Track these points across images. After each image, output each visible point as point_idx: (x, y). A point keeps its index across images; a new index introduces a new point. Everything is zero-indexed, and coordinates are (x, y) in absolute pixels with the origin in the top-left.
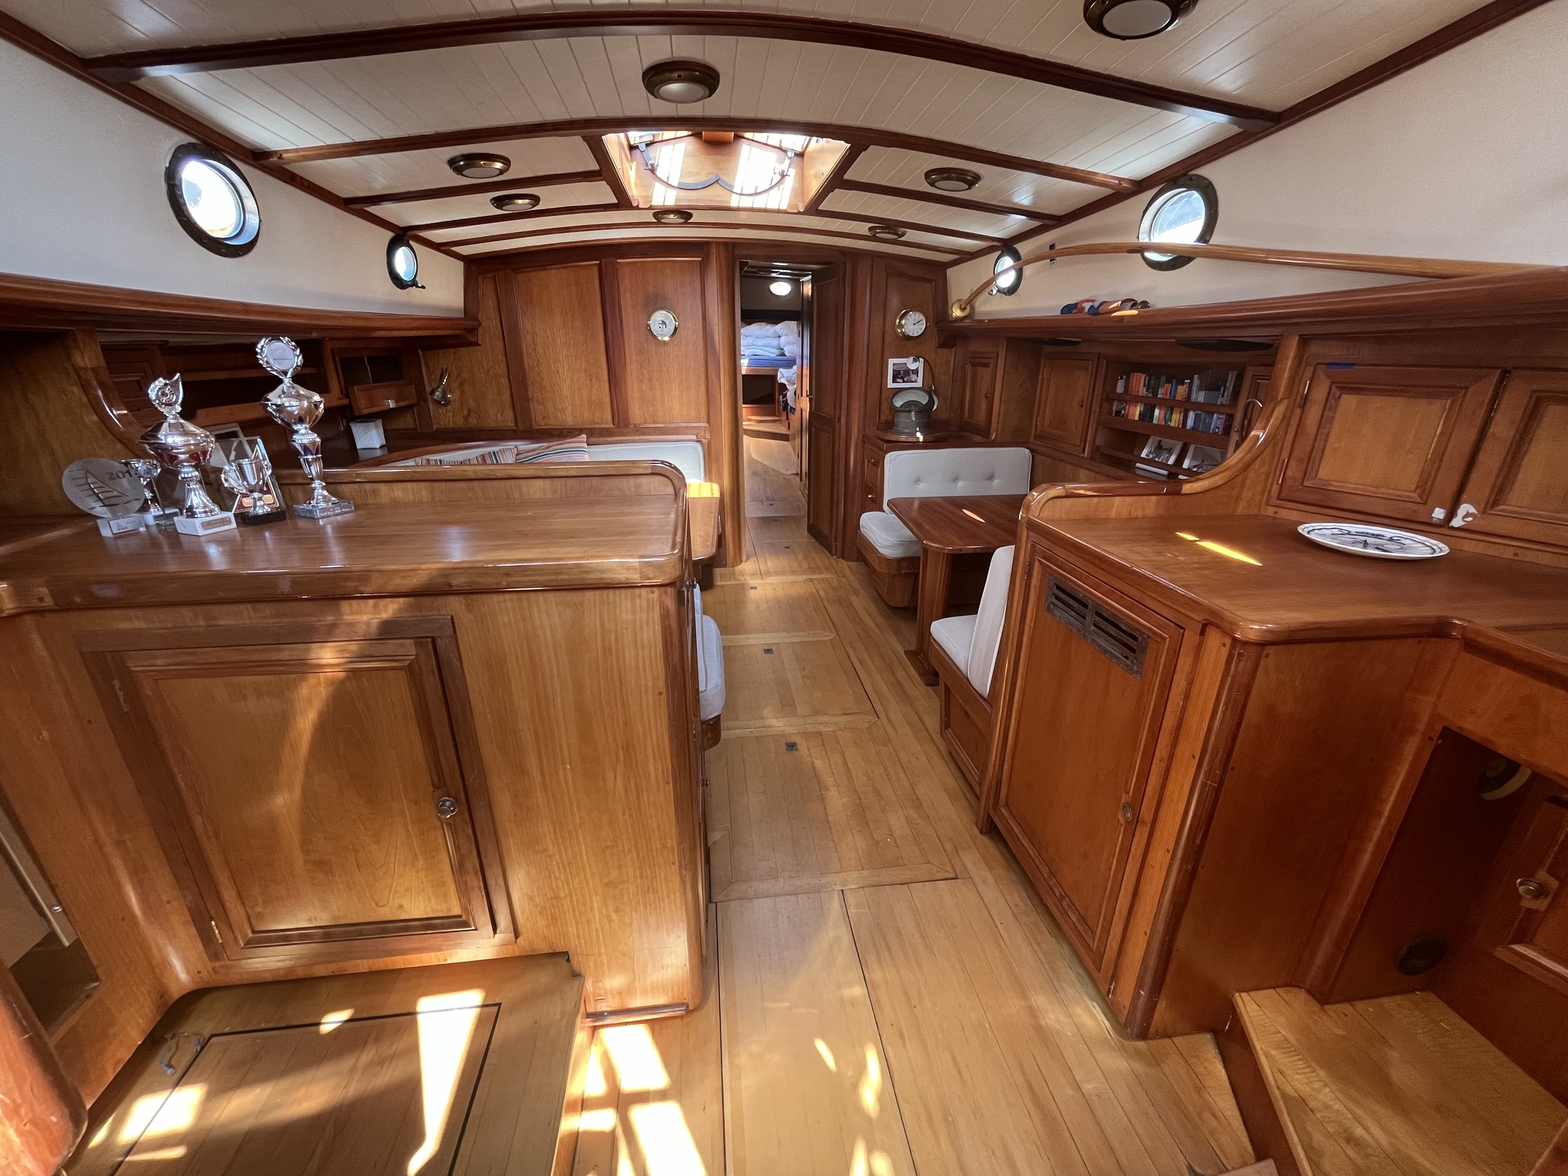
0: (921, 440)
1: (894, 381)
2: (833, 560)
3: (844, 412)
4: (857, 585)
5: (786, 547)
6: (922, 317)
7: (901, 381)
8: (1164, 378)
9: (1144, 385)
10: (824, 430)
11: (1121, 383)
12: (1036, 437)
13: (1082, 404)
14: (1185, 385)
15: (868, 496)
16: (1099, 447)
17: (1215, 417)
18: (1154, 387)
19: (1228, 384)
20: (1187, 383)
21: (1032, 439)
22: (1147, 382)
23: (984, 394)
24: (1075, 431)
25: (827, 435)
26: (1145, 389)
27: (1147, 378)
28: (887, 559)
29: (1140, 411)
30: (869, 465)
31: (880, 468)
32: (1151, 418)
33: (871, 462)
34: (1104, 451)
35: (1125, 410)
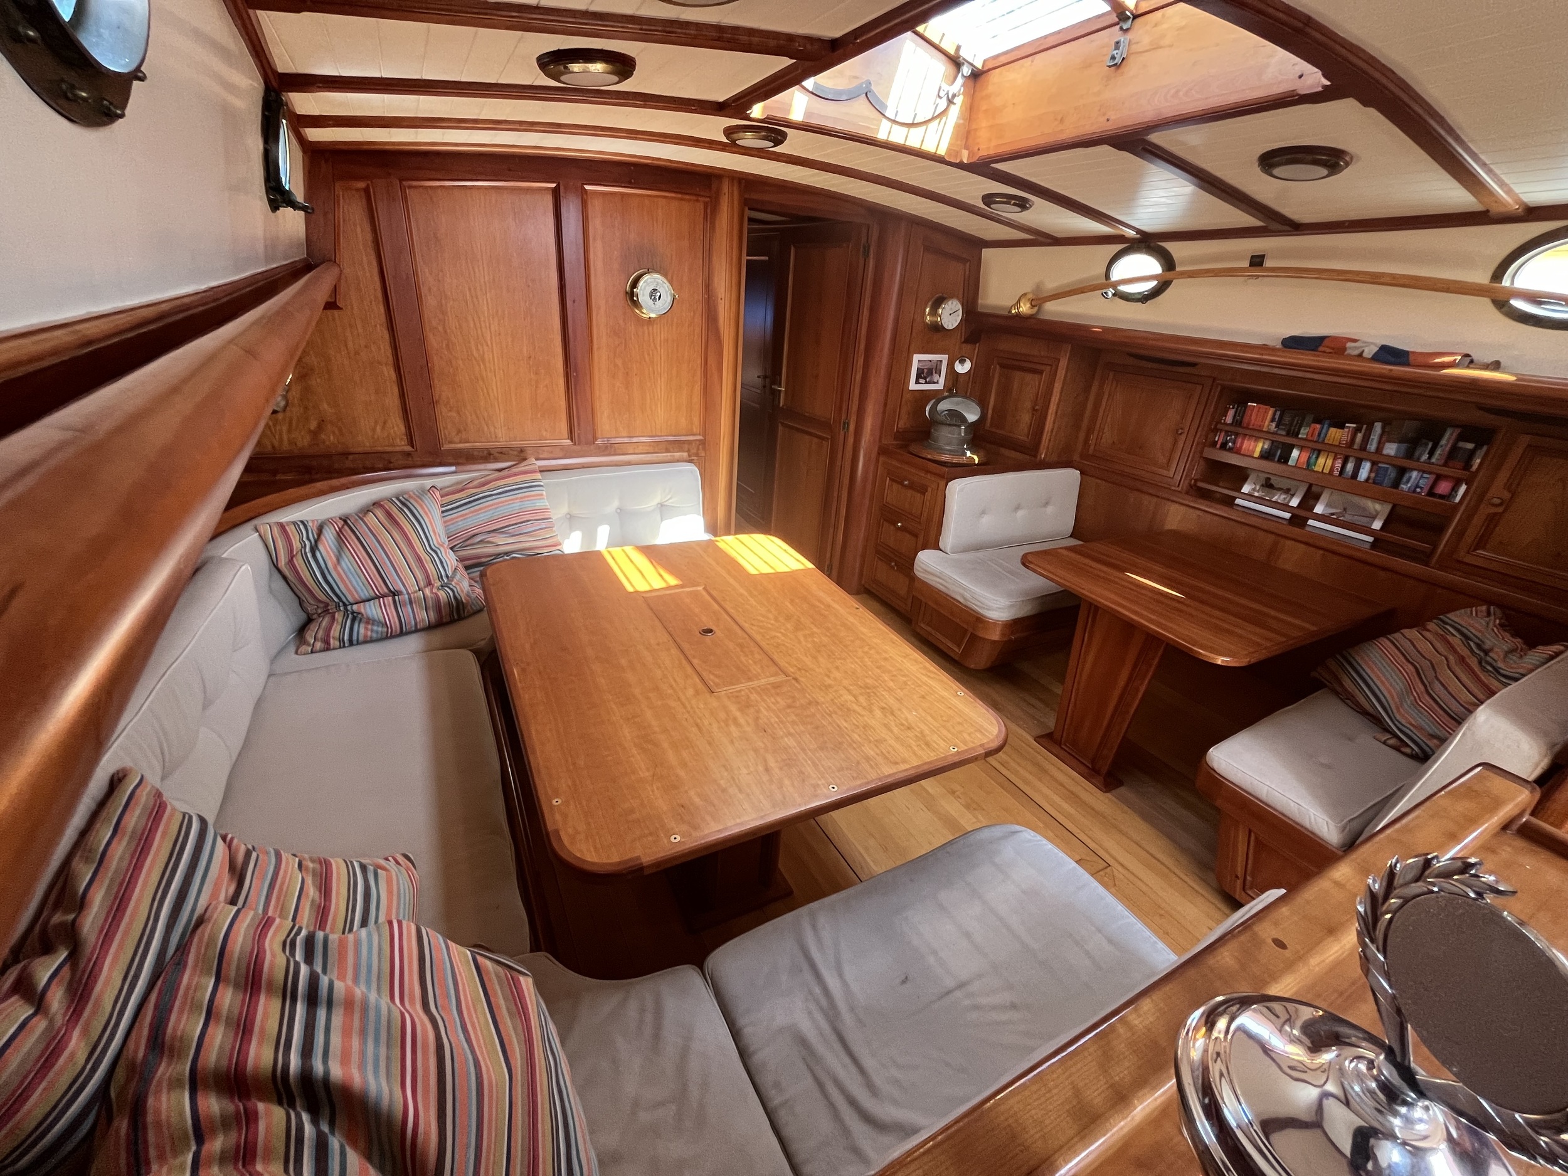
0: (977, 463)
1: (917, 382)
3: (853, 417)
6: (960, 307)
7: (924, 381)
8: (1310, 418)
9: (1273, 420)
10: (810, 434)
11: (1231, 413)
12: (1084, 456)
13: (1180, 431)
14: (1346, 430)
15: (894, 524)
16: (1196, 481)
17: (1415, 474)
18: (1291, 424)
19: (1443, 442)
20: (1349, 427)
21: (1076, 457)
22: (1277, 417)
23: (1028, 405)
24: (1162, 460)
25: (816, 440)
26: (1274, 425)
27: (1278, 413)
28: (995, 623)
29: (1263, 447)
30: (895, 486)
31: (928, 495)
32: (1284, 459)
33: (901, 484)
34: (1201, 484)
35: (1234, 443)
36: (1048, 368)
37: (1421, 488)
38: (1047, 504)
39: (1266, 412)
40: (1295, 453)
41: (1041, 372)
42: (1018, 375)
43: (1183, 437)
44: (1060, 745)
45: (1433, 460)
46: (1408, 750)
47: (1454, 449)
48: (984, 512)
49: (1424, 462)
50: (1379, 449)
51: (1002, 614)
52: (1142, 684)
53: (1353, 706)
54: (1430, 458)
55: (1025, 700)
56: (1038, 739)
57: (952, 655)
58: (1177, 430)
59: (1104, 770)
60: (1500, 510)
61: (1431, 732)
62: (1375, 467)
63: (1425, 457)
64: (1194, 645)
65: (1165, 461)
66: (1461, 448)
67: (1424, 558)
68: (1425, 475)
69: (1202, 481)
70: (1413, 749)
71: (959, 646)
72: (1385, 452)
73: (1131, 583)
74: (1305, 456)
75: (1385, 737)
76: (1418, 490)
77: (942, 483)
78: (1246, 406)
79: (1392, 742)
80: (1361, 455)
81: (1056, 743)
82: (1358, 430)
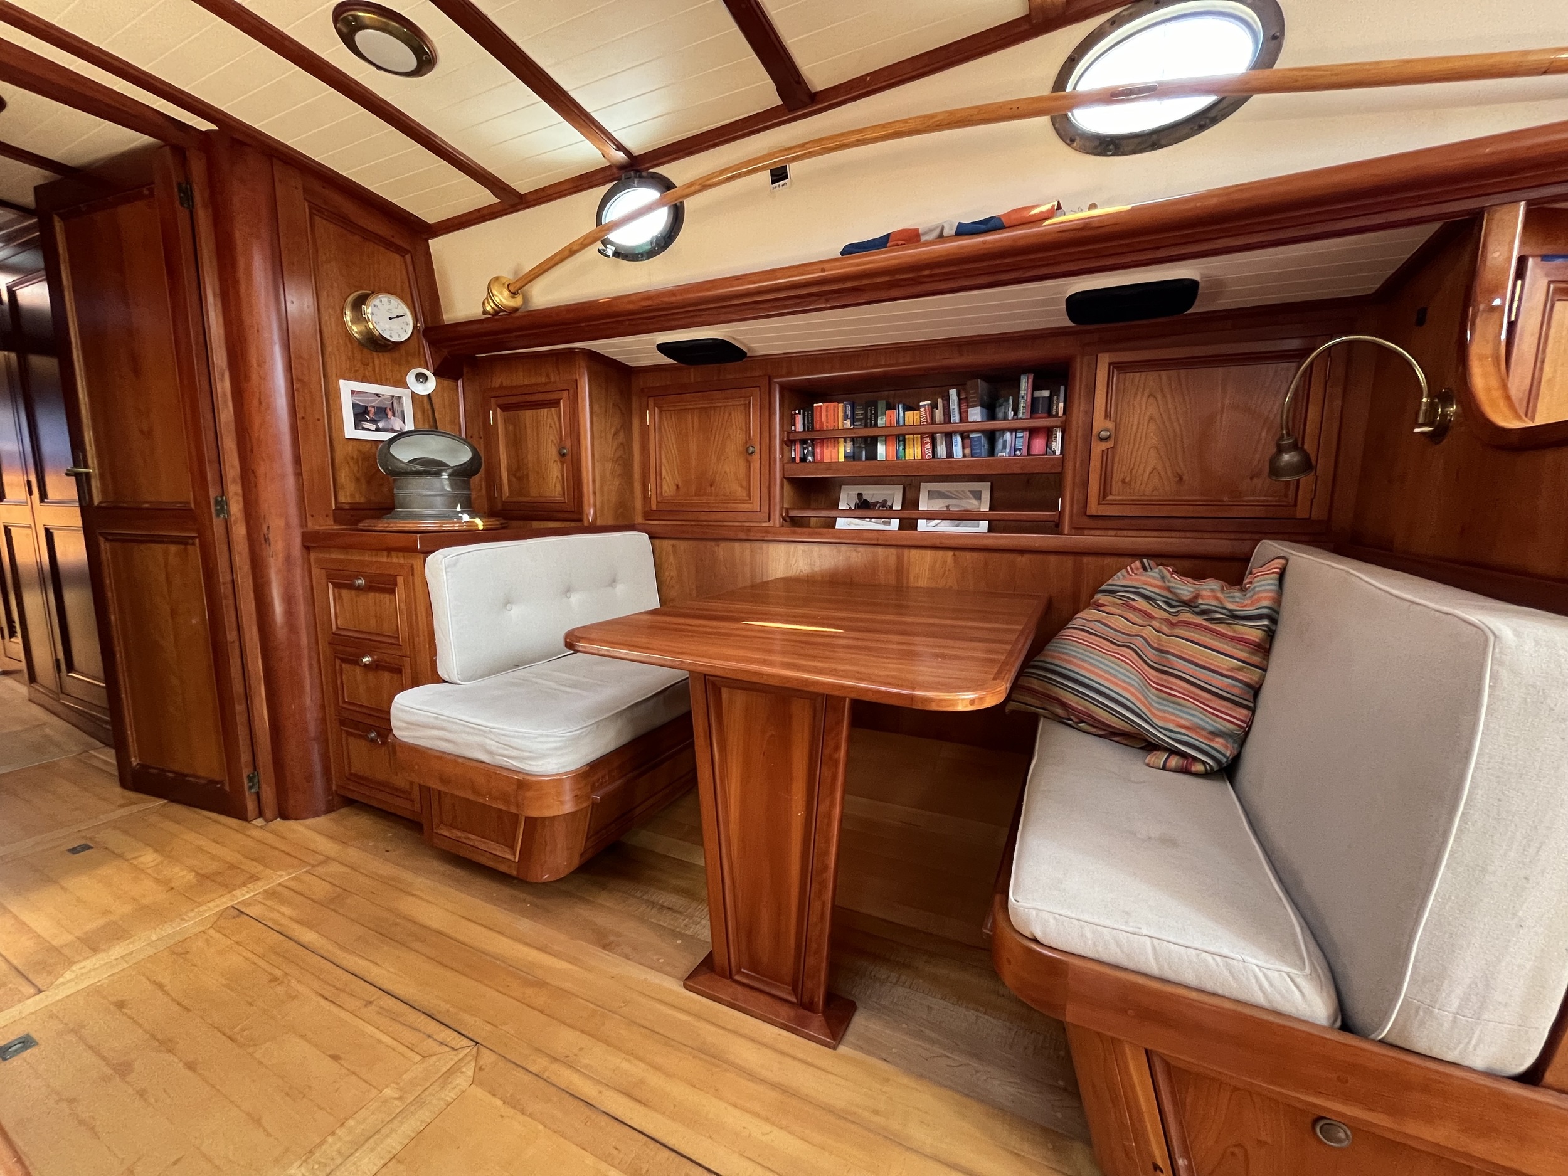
0: (481, 527)
1: (358, 425)
2: (257, 829)
3: (234, 490)
4: (386, 869)
5: (74, 851)
6: (403, 309)
7: (373, 427)
8: (881, 405)
9: (845, 417)
10: (159, 540)
11: (799, 419)
12: (648, 515)
13: (751, 449)
14: (923, 409)
15: (356, 662)
16: (787, 510)
17: (1008, 435)
18: (866, 418)
19: (1022, 393)
20: (924, 405)
21: (639, 519)
22: (848, 412)
23: (553, 452)
24: (741, 493)
25: (173, 548)
26: (848, 422)
27: (848, 407)
28: (557, 782)
29: (845, 451)
30: (345, 593)
31: (400, 590)
32: (872, 456)
33: (351, 587)
34: (793, 513)
35: (813, 455)
36: (565, 394)
37: (1020, 450)
38: (613, 582)
39: (835, 410)
40: (881, 449)
41: (555, 403)
42: (528, 415)
43: (756, 456)
44: (731, 977)
45: (1020, 415)
46: (1199, 768)
47: (1034, 400)
48: (508, 602)
49: (1013, 419)
50: (963, 419)
51: (562, 760)
52: (832, 804)
53: (1093, 730)
54: (1016, 414)
55: (653, 904)
56: (691, 981)
57: (503, 868)
58: (747, 449)
59: (820, 999)
60: (1110, 444)
61: (1211, 728)
62: (967, 441)
63: (1011, 414)
64: (913, 689)
65: (745, 494)
66: (1038, 398)
67: (1056, 527)
68: (1019, 435)
69: (794, 509)
70: (1204, 763)
71: (512, 848)
72: (971, 419)
73: (760, 631)
74: (892, 449)
75: (1160, 758)
76: (1018, 453)
77: (417, 563)
78: (812, 409)
79: (1174, 761)
80: (948, 428)
81: (724, 977)
82: (934, 406)
